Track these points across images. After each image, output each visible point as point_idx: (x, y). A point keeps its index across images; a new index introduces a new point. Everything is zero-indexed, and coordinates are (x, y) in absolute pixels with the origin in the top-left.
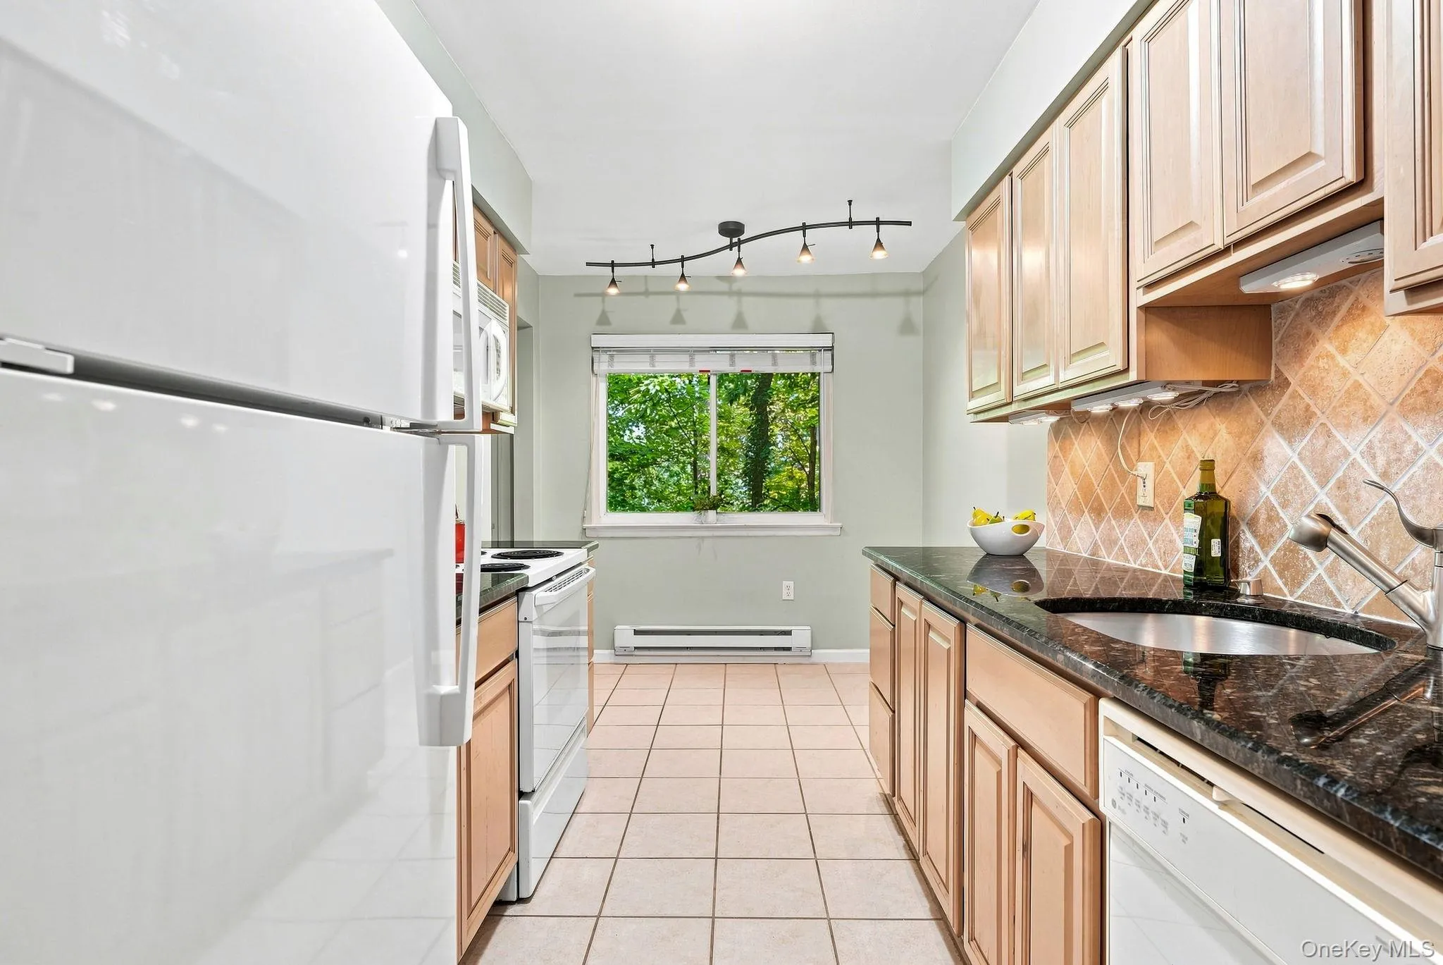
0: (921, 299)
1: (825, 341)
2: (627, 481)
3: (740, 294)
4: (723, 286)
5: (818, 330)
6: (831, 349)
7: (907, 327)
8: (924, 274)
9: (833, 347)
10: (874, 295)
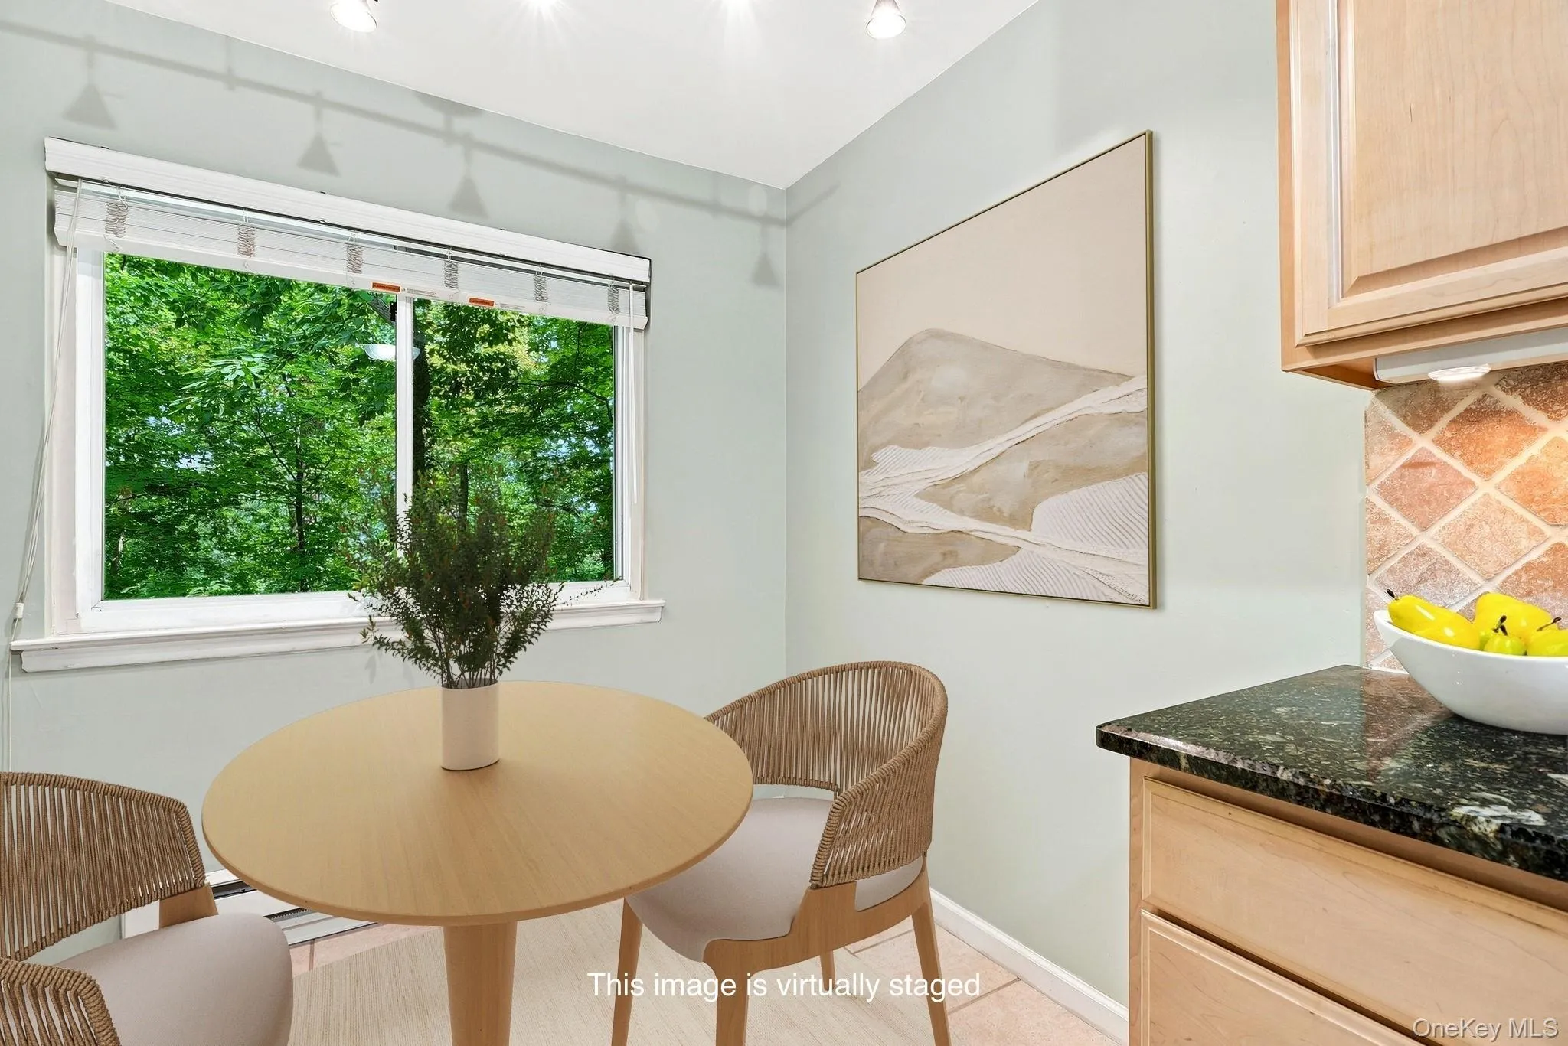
0: (784, 231)
1: (637, 270)
2: (183, 527)
3: (469, 143)
4: (435, 119)
5: (624, 248)
6: (644, 287)
7: (764, 275)
8: (790, 192)
9: (648, 285)
10: (715, 208)
